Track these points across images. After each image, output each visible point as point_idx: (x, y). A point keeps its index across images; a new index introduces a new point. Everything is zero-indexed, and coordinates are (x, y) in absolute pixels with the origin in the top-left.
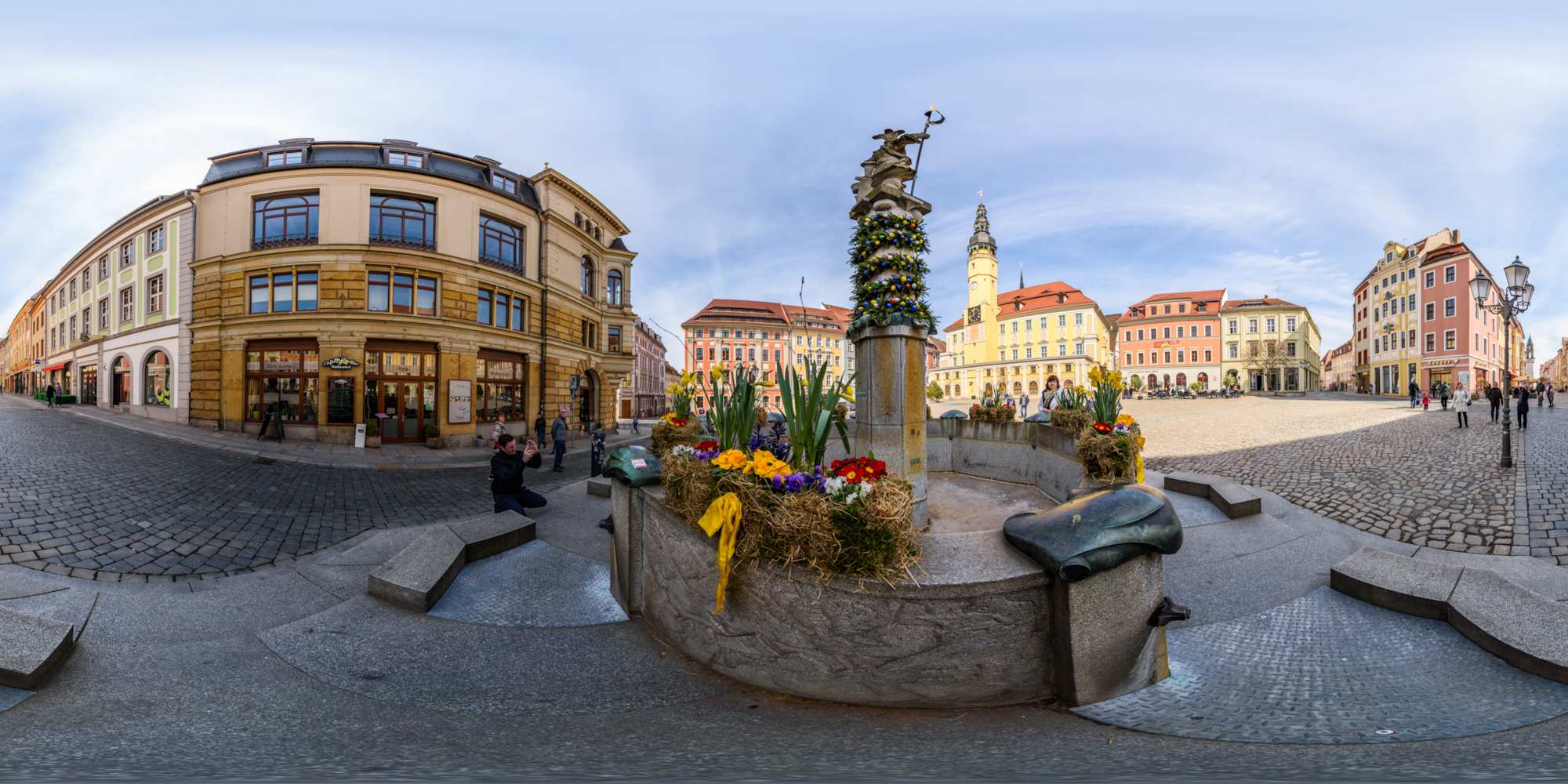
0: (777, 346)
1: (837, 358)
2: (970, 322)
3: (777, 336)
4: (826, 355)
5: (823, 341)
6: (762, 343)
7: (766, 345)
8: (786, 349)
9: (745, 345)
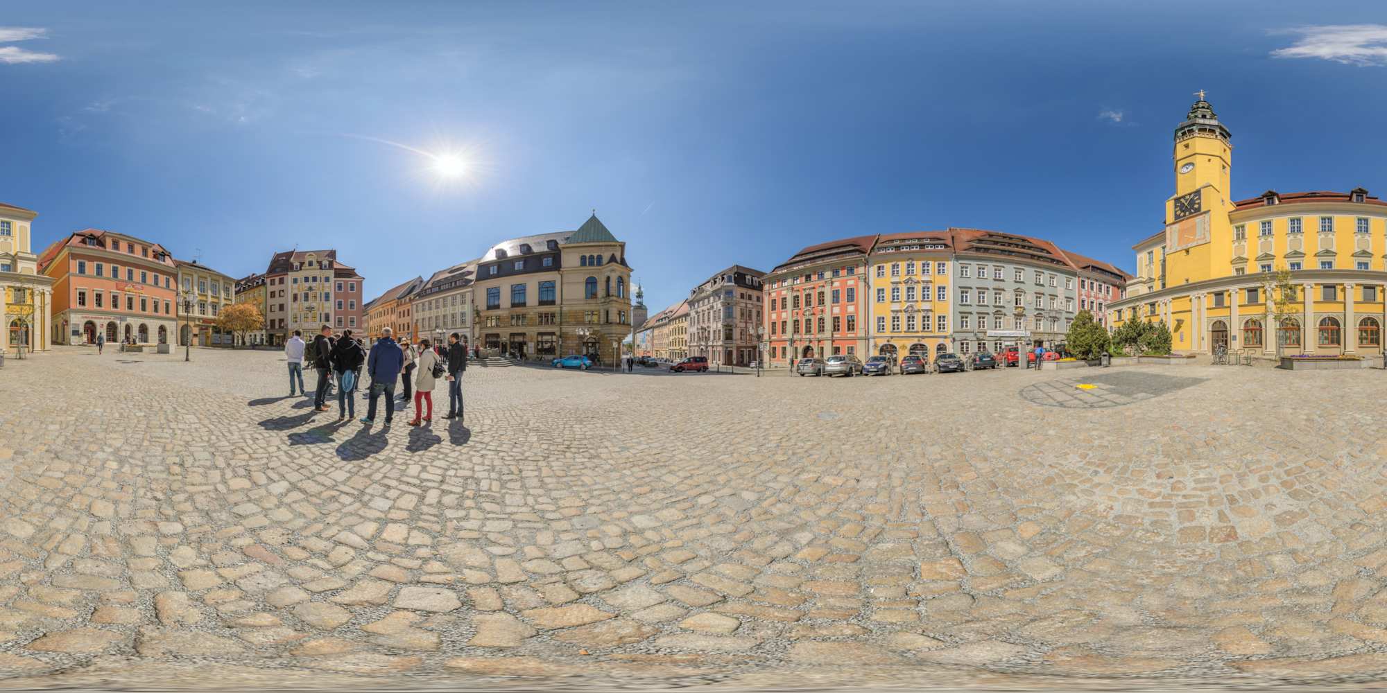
0: (851, 283)
1: (941, 289)
2: (1177, 217)
3: (851, 271)
4: (921, 286)
5: (918, 265)
6: (832, 283)
7: (836, 284)
8: (861, 284)
9: (814, 288)
